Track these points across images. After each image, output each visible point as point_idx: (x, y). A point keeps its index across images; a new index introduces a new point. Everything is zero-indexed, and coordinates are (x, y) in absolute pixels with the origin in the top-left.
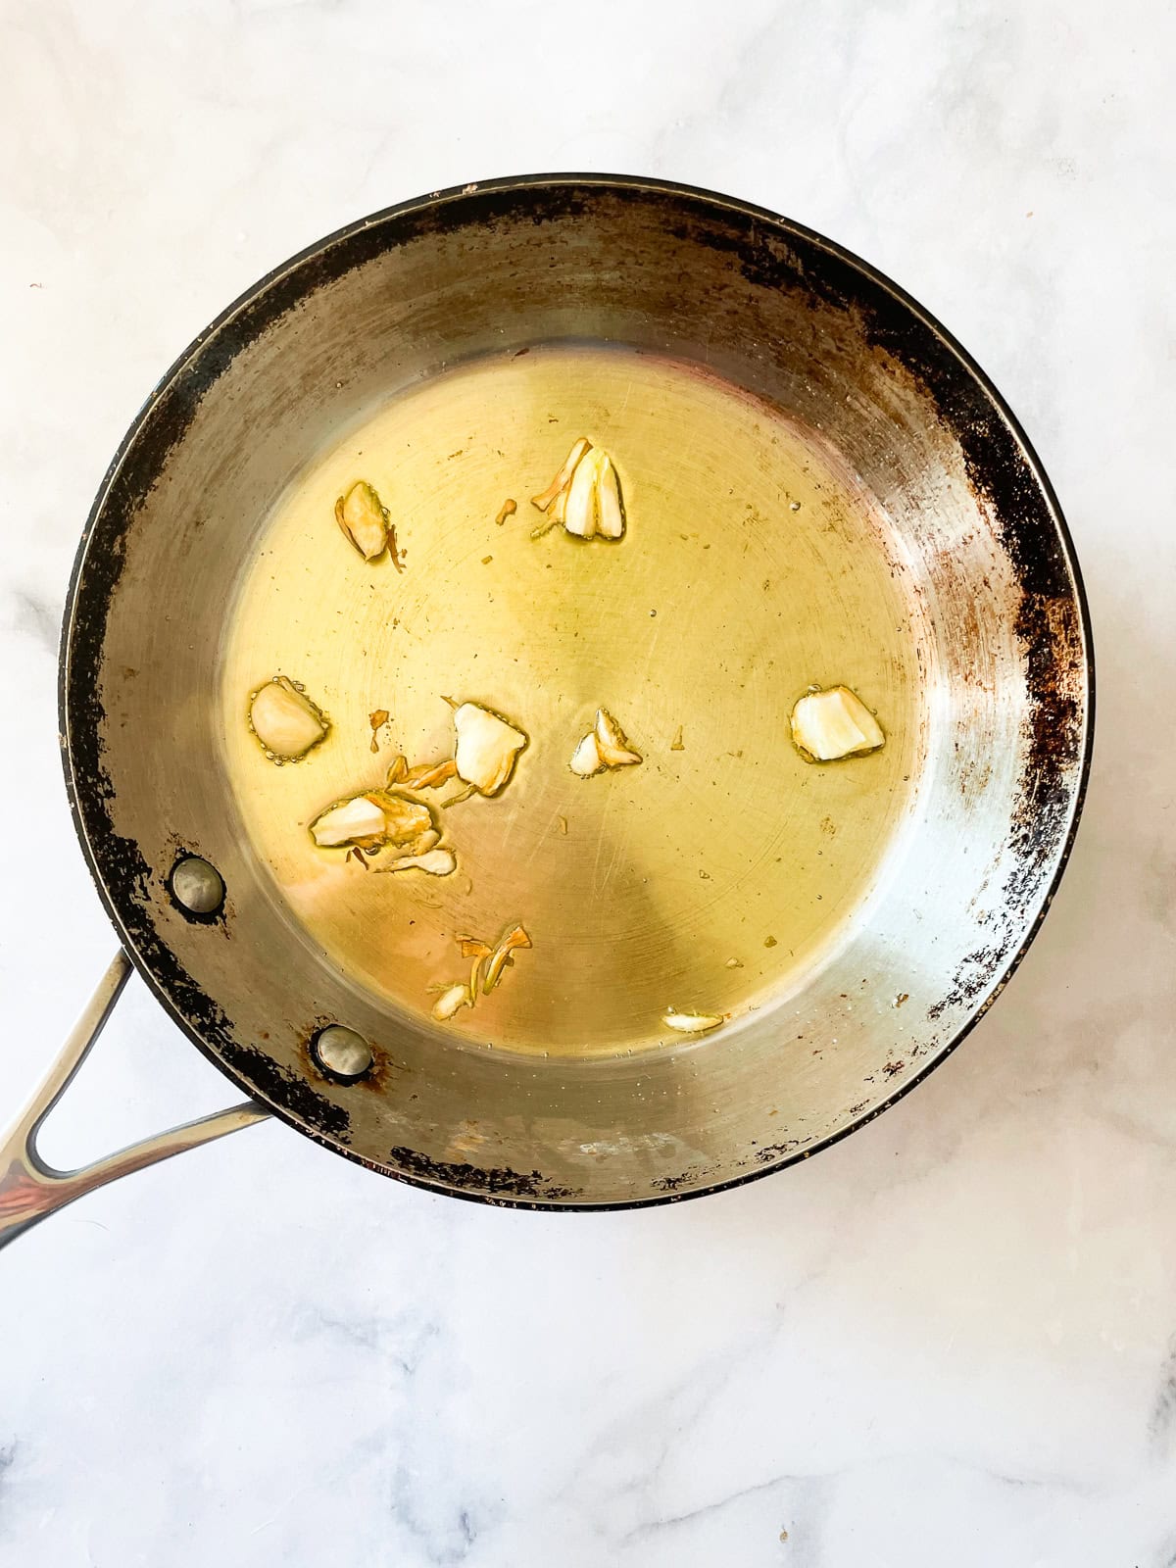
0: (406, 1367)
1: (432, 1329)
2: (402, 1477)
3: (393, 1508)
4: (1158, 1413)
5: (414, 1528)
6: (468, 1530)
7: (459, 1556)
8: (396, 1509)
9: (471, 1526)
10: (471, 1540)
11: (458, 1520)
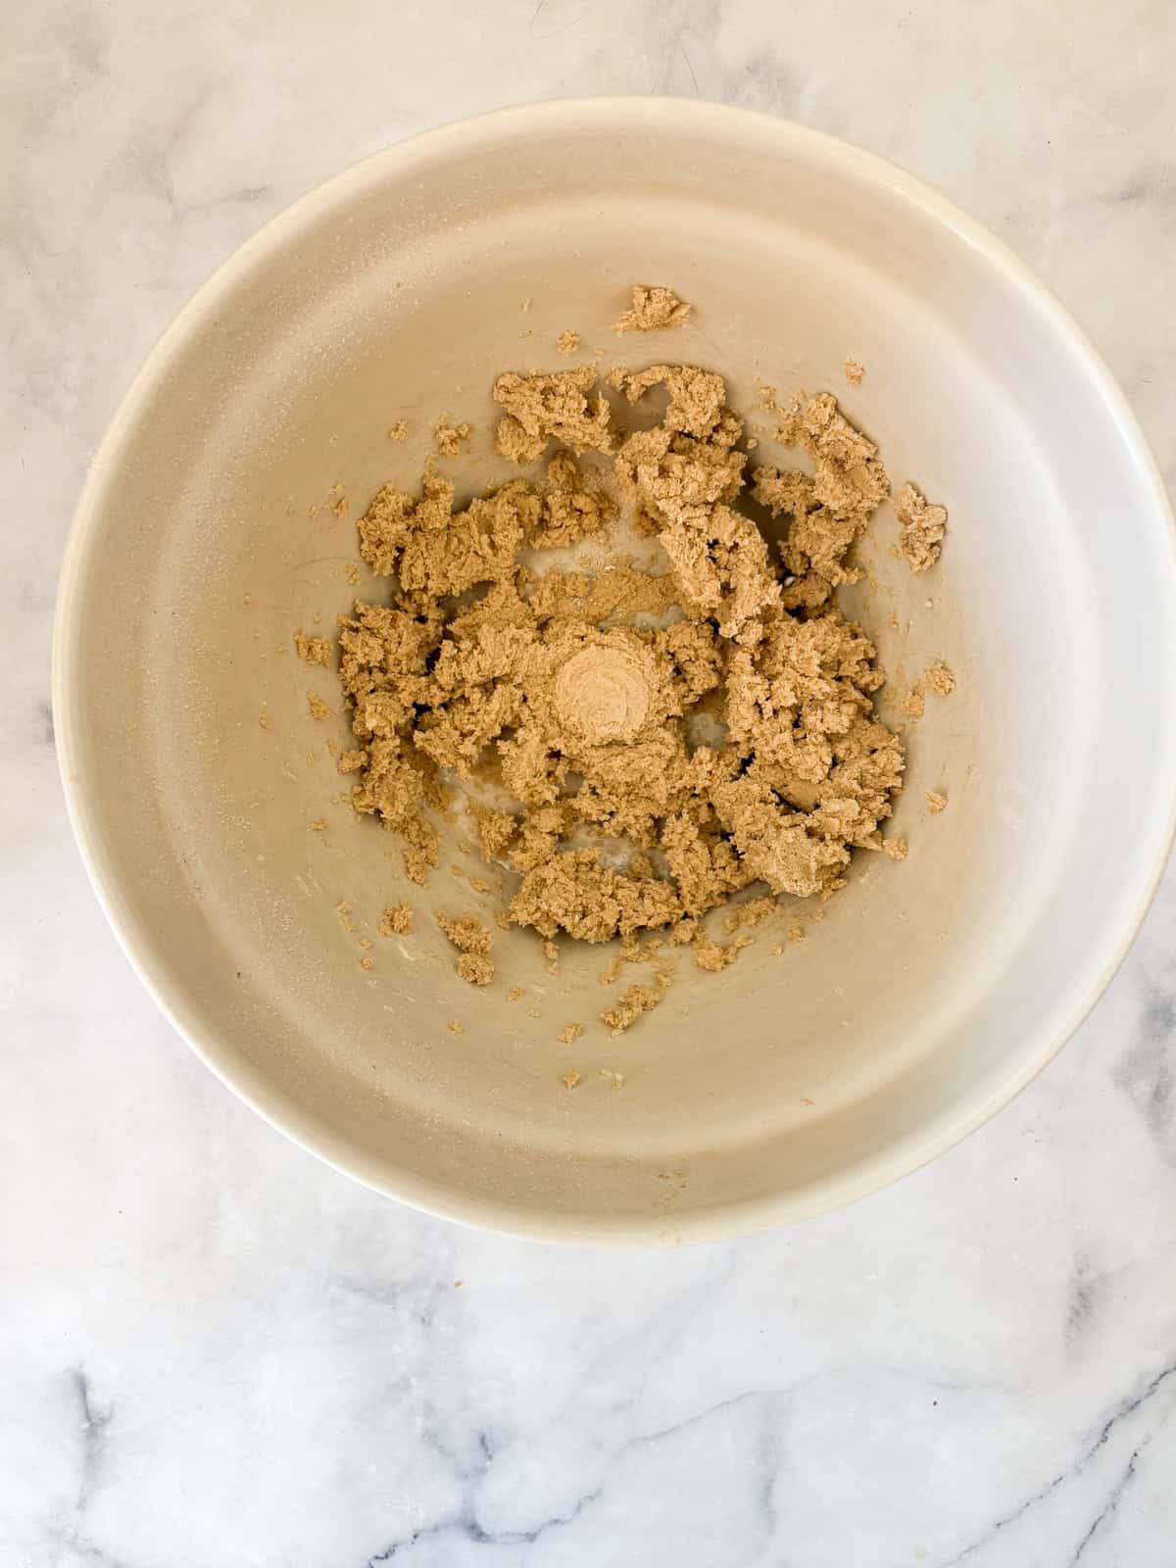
0: (423, 1320)
1: (440, 1287)
2: (429, 1410)
3: (424, 1436)
4: (1071, 1321)
6: (487, 1450)
7: (482, 1471)
8: (426, 1437)
9: (489, 1445)
10: (490, 1458)
11: (478, 1442)
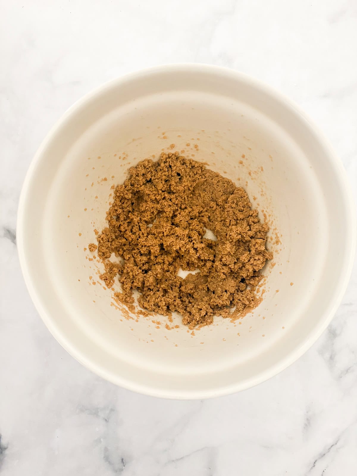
0: (106, 420)
1: (112, 410)
3: (104, 458)
5: (110, 463)
6: (123, 463)
7: (121, 470)
8: (105, 458)
10: (124, 466)
11: (121, 460)
